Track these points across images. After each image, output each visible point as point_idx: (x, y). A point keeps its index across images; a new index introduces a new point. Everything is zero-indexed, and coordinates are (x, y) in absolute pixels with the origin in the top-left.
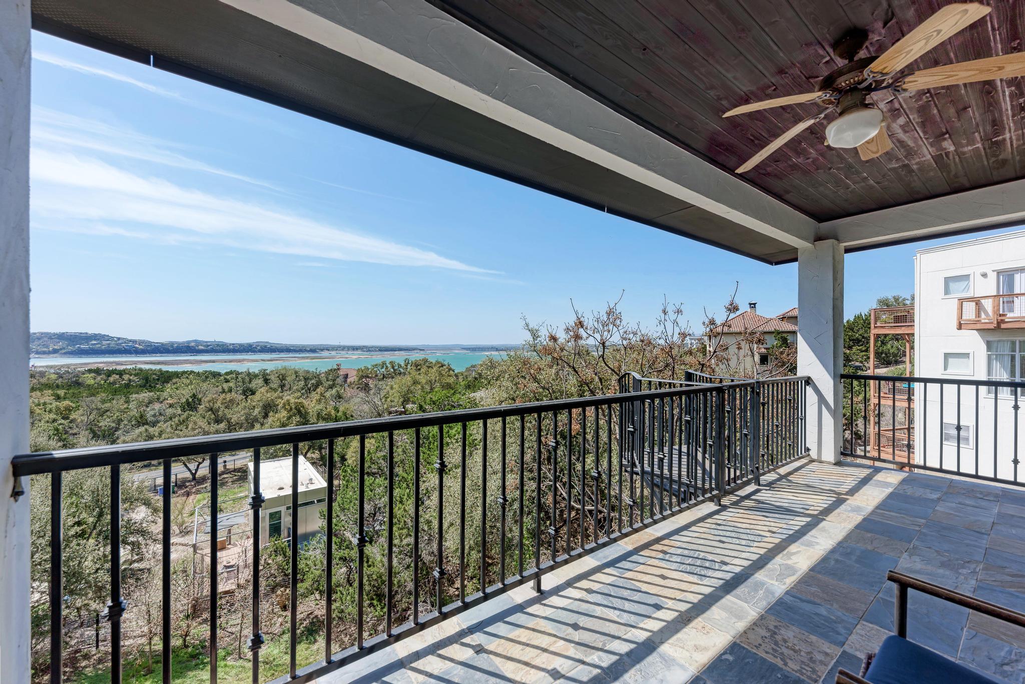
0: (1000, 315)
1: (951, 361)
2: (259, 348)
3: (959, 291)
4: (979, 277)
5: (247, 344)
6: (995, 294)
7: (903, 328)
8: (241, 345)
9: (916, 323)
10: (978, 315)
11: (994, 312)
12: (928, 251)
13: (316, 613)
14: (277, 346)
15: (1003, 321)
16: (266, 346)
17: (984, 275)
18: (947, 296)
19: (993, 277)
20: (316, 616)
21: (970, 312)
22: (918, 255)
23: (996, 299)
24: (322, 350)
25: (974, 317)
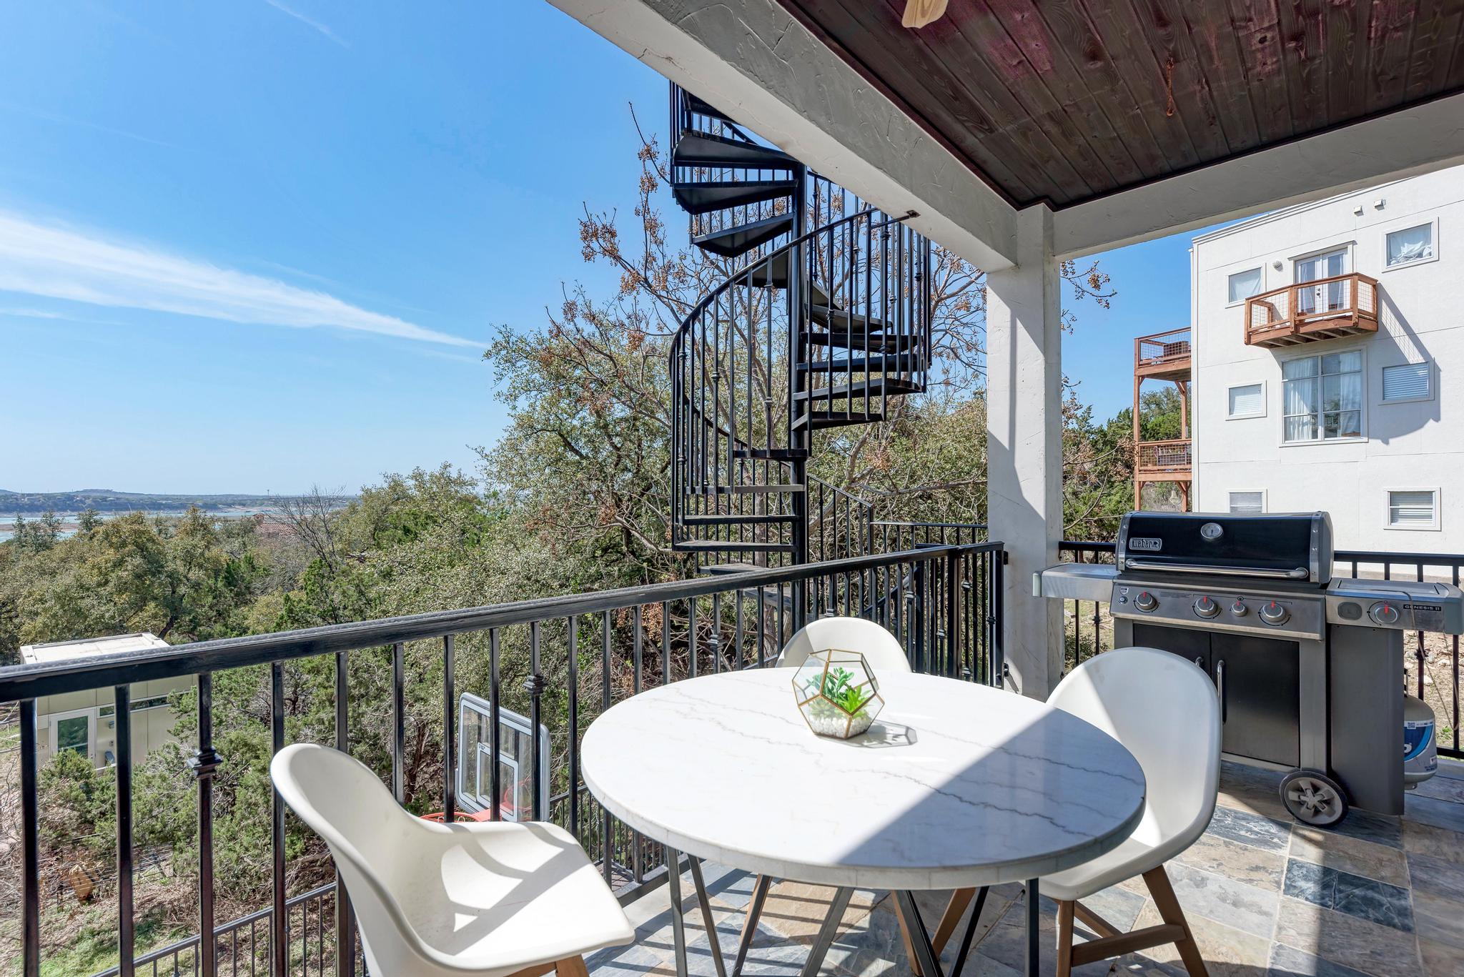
0: (1298, 315)
1: (1239, 399)
2: (88, 502)
3: (1248, 289)
4: (1272, 270)
5: (63, 494)
6: (1292, 283)
7: (1177, 362)
8: (48, 497)
9: (1193, 354)
10: (1272, 318)
11: (1291, 310)
12: (1207, 239)
13: (160, 898)
14: (131, 498)
15: (1302, 323)
16: (104, 499)
17: (1279, 267)
18: (1233, 304)
19: (1289, 267)
20: (160, 904)
21: (1260, 317)
22: (1195, 246)
23: (1294, 290)
24: (230, 505)
25: (1266, 323)
